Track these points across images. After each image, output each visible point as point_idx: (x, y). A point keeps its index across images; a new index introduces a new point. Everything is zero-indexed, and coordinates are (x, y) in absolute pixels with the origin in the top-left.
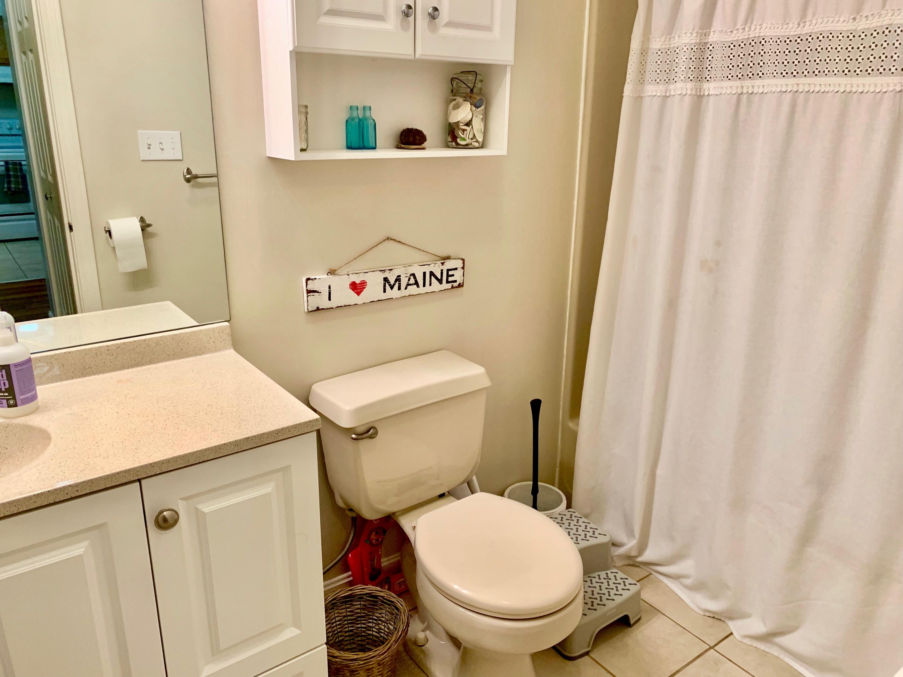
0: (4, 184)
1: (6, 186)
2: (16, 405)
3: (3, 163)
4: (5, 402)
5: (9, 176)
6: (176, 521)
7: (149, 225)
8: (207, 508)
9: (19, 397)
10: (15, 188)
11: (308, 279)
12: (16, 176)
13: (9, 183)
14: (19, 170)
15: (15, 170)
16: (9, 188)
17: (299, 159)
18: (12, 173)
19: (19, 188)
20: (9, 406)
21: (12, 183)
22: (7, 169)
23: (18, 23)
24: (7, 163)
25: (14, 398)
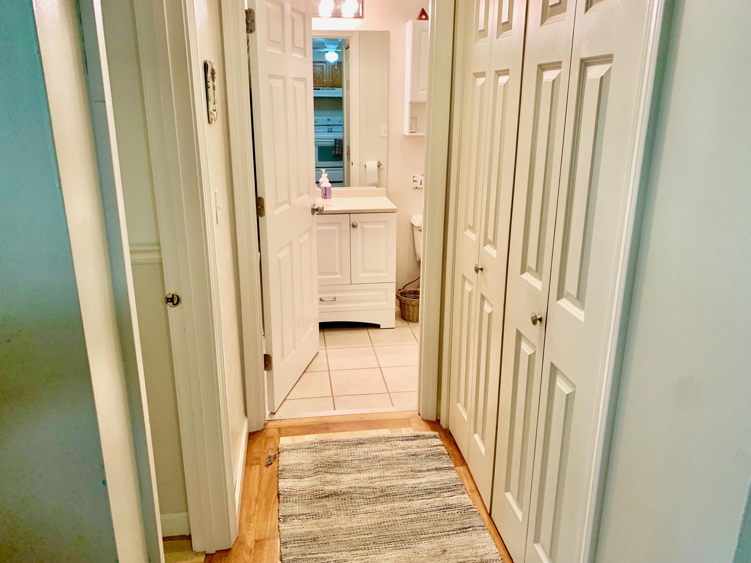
0: (333, 151)
1: (334, 152)
2: (326, 199)
3: (334, 140)
4: (324, 197)
5: (336, 147)
6: (356, 227)
7: (381, 165)
8: (365, 227)
9: (327, 197)
10: (338, 153)
11: (414, 177)
12: (339, 147)
13: (335, 150)
14: (341, 144)
15: (339, 144)
16: (335, 153)
17: (410, 135)
18: (337, 146)
19: (339, 153)
20: (325, 198)
21: (337, 151)
22: (336, 143)
23: (347, 77)
24: (336, 140)
25: (326, 197)
